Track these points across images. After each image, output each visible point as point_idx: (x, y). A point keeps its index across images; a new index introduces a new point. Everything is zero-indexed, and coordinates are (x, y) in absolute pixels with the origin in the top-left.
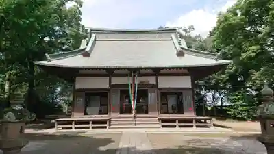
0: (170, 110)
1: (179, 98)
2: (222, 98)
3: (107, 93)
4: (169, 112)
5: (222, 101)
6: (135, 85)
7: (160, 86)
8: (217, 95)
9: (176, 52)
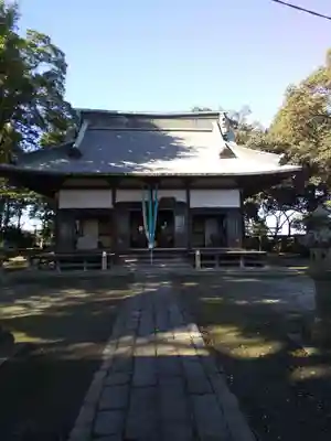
7: (192, 205)
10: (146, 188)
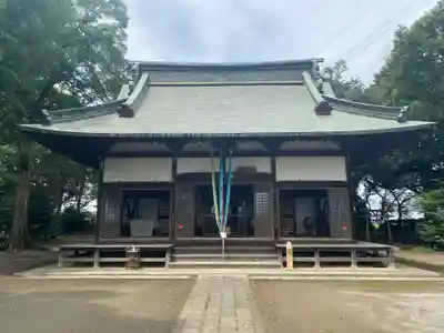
0: (301, 230)
1: (318, 203)
2: (400, 206)
3: (168, 193)
4: (299, 231)
5: (399, 210)
6: (226, 175)
7: (279, 178)
8: (391, 198)
9: (313, 106)
10: (217, 155)
